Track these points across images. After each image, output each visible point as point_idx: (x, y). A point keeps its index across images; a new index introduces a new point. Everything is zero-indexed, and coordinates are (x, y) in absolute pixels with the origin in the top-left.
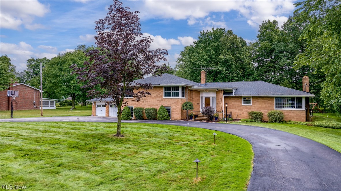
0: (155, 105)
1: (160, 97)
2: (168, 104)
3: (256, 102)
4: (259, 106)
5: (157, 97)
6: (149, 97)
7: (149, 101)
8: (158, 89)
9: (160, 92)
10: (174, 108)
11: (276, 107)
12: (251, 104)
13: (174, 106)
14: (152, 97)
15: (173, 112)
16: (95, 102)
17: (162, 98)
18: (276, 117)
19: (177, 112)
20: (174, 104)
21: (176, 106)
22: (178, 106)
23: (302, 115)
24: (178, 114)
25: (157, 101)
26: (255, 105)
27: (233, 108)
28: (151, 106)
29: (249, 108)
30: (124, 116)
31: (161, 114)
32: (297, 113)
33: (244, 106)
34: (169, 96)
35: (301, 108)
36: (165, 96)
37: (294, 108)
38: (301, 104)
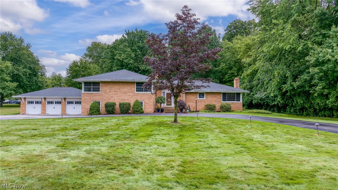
0: (127, 100)
1: (131, 92)
2: (141, 99)
3: (208, 96)
4: (211, 100)
5: (129, 92)
6: (120, 92)
7: (120, 96)
8: (130, 84)
9: (131, 87)
10: (147, 102)
11: (223, 101)
12: (205, 99)
13: (146, 100)
14: (123, 92)
15: (146, 106)
16: (25, 99)
17: (134, 93)
18: (228, 108)
19: (150, 106)
20: (147, 99)
21: (148, 100)
22: (152, 101)
23: (240, 106)
24: (150, 108)
25: (129, 96)
26: (208, 99)
27: (191, 102)
28: (122, 101)
29: (203, 102)
30: (95, 111)
31: (138, 108)
32: (237, 105)
33: (199, 100)
34: (141, 91)
35: (239, 101)
36: (137, 91)
37: (235, 101)
38: (240, 98)
